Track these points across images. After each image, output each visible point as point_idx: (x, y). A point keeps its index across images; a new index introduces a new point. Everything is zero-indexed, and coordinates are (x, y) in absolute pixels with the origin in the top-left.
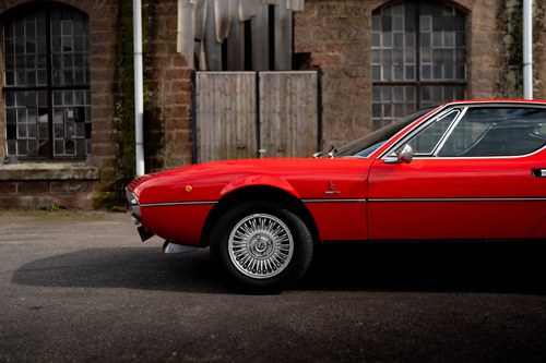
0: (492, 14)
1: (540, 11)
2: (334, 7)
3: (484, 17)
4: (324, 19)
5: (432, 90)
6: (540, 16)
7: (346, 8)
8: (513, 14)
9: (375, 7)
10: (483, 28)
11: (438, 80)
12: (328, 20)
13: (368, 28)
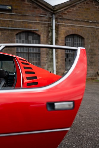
0: (45, 36)
1: (57, 36)
2: (5, 33)
3: (44, 37)
4: (3, 35)
5: (32, 55)
6: (57, 37)
7: (9, 33)
8: (51, 37)
9: (16, 33)
10: (43, 40)
11: (33, 52)
12: (4, 36)
13: (15, 39)
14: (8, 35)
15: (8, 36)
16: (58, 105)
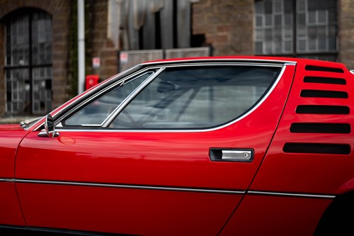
4: (215, 7)
12: (218, 7)
13: (251, 12)
14: (231, 4)
15: (230, 7)
16: (227, 155)
